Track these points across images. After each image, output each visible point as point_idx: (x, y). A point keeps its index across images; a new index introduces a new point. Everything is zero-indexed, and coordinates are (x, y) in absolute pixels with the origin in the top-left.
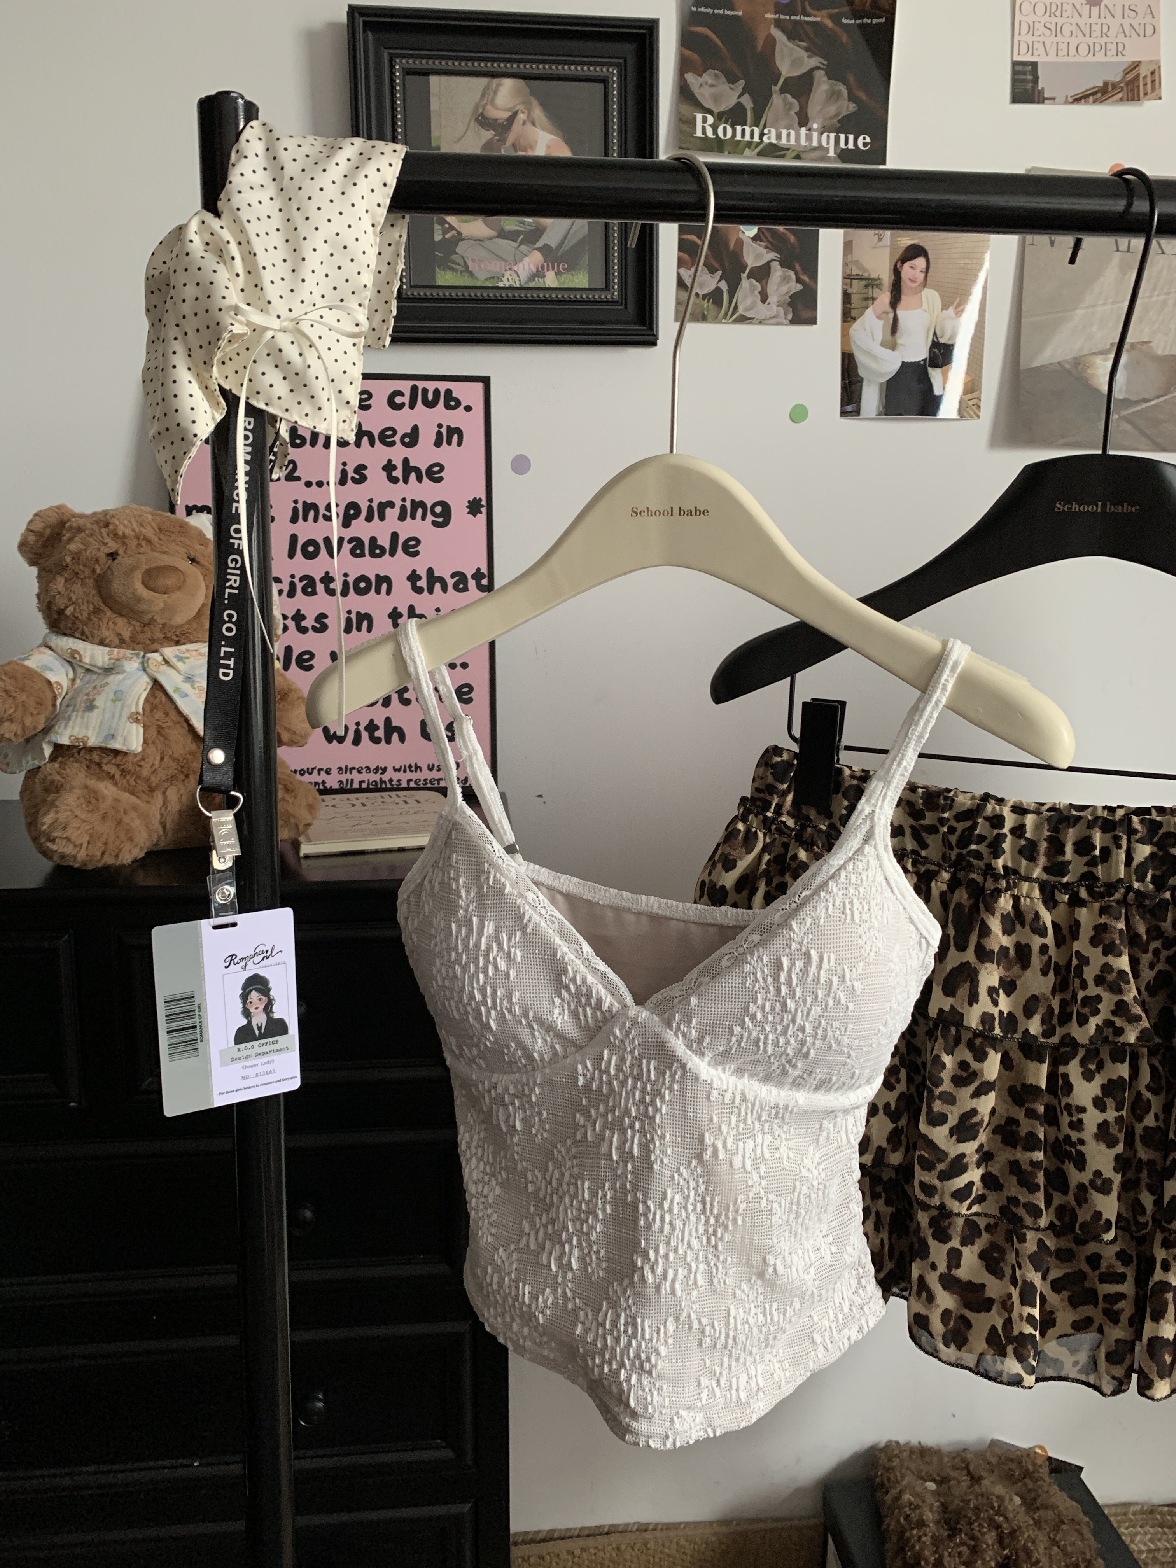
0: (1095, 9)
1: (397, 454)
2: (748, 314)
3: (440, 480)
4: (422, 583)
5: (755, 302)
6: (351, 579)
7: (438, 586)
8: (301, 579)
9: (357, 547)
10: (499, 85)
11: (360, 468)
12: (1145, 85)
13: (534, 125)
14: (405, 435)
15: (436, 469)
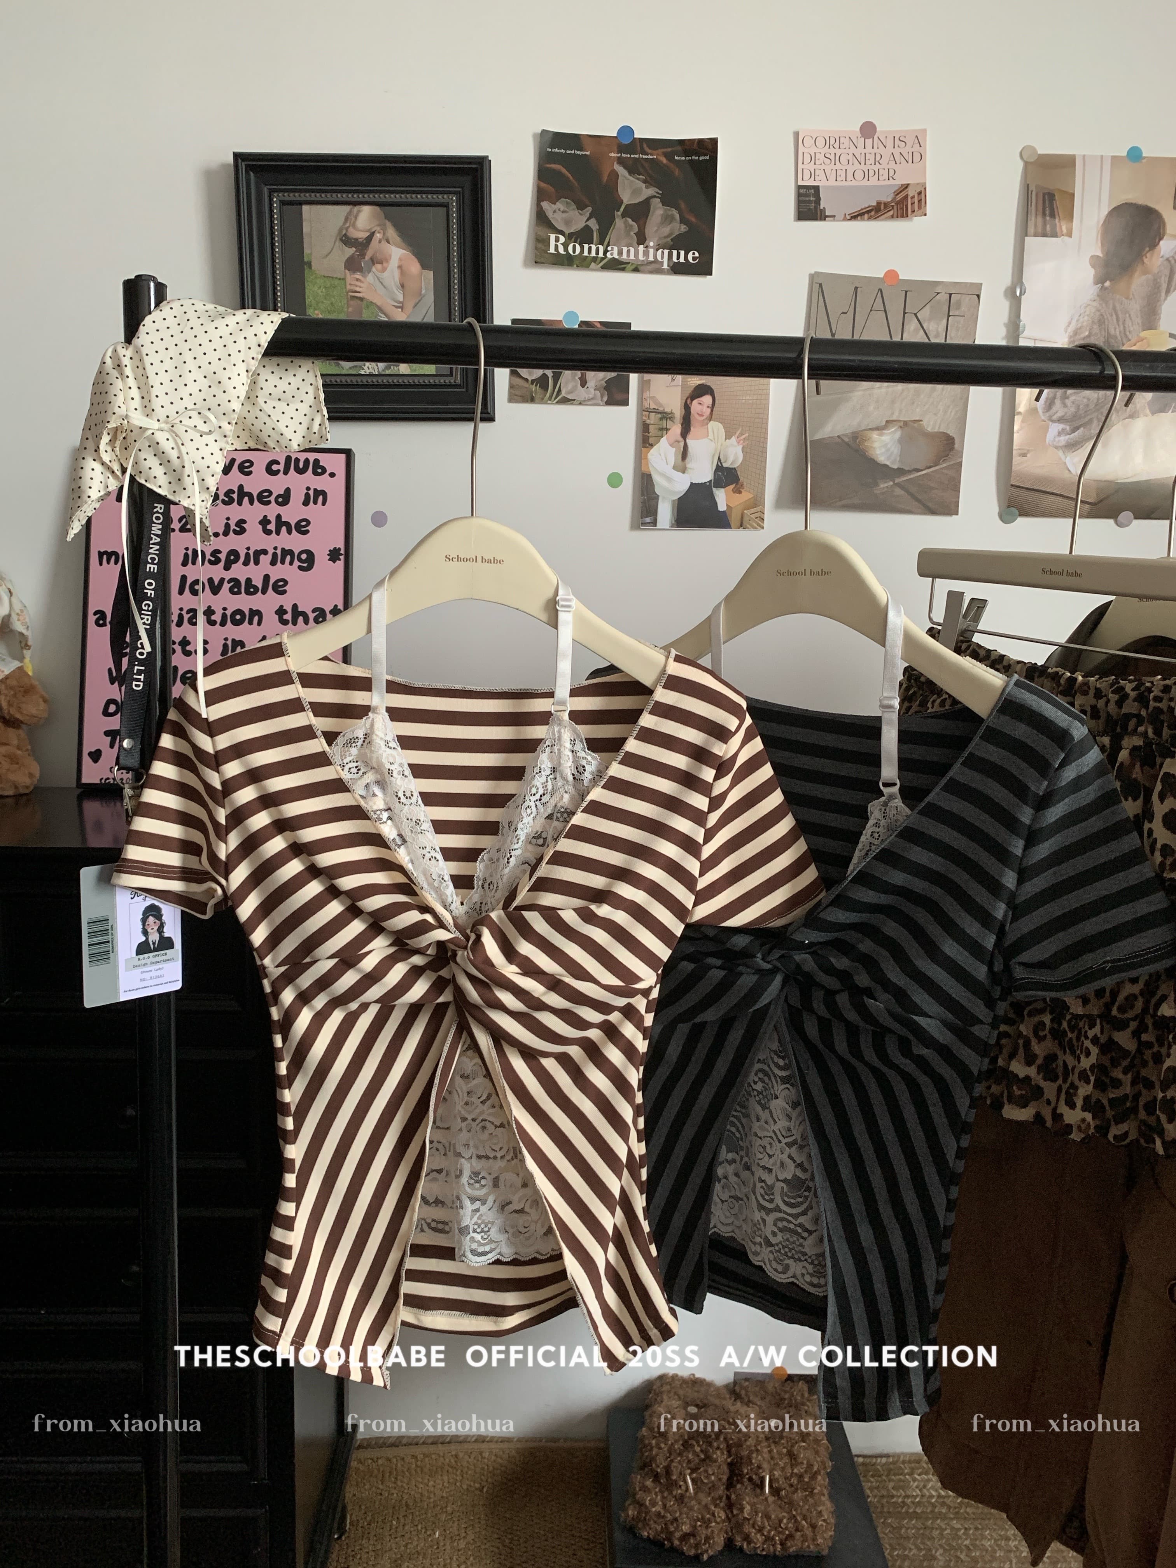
0: (869, 142)
1: (272, 511)
2: (569, 397)
3: (307, 532)
4: (288, 617)
5: (575, 388)
6: (228, 613)
7: (301, 619)
8: (188, 612)
9: (235, 587)
10: (359, 212)
11: (240, 523)
12: (913, 204)
13: (388, 242)
14: (279, 496)
15: (304, 523)
